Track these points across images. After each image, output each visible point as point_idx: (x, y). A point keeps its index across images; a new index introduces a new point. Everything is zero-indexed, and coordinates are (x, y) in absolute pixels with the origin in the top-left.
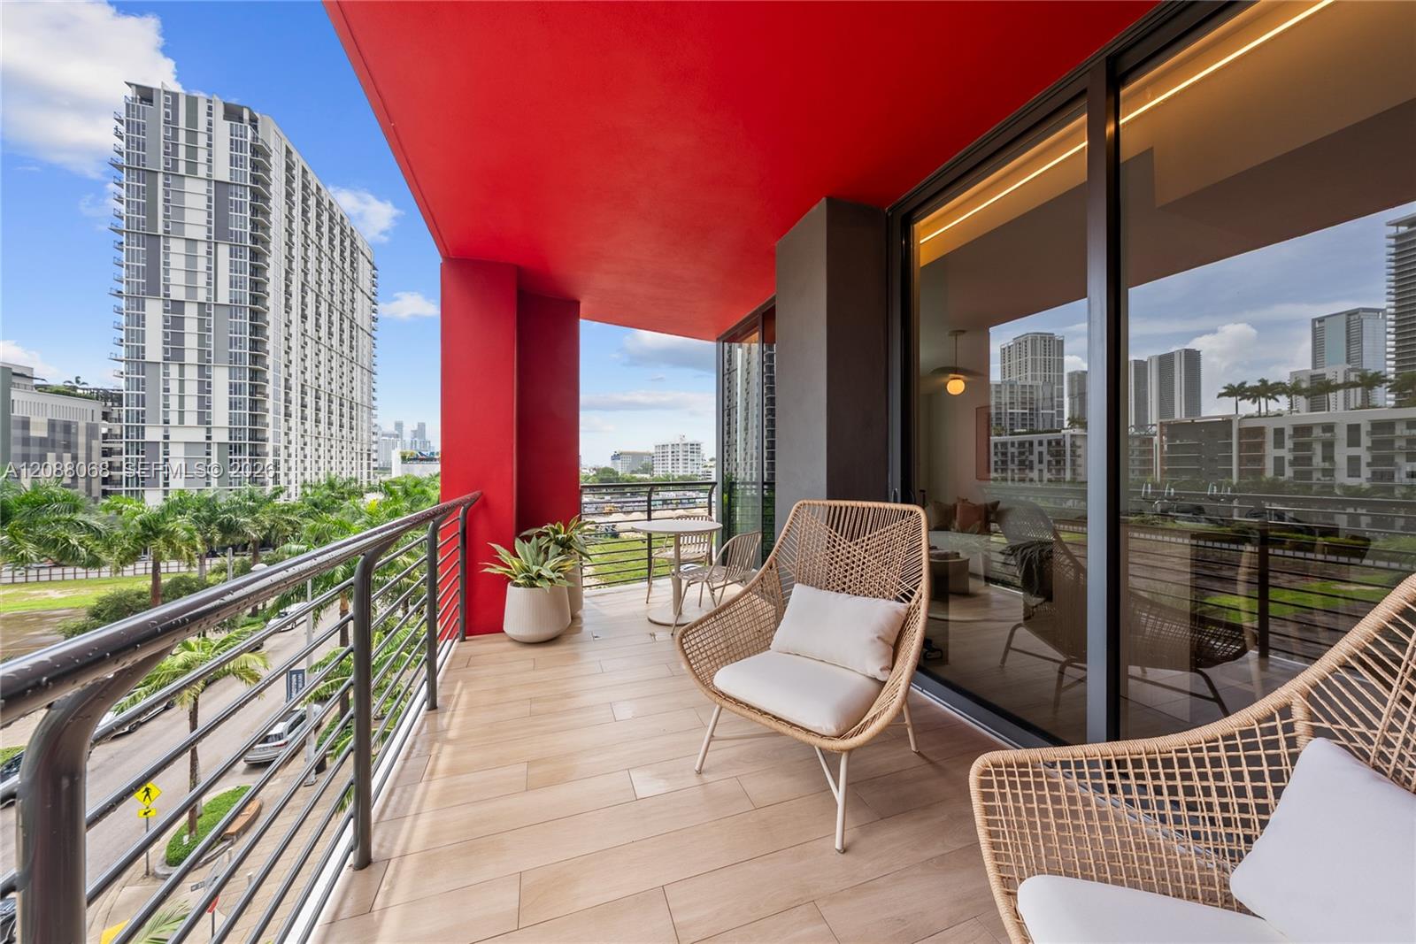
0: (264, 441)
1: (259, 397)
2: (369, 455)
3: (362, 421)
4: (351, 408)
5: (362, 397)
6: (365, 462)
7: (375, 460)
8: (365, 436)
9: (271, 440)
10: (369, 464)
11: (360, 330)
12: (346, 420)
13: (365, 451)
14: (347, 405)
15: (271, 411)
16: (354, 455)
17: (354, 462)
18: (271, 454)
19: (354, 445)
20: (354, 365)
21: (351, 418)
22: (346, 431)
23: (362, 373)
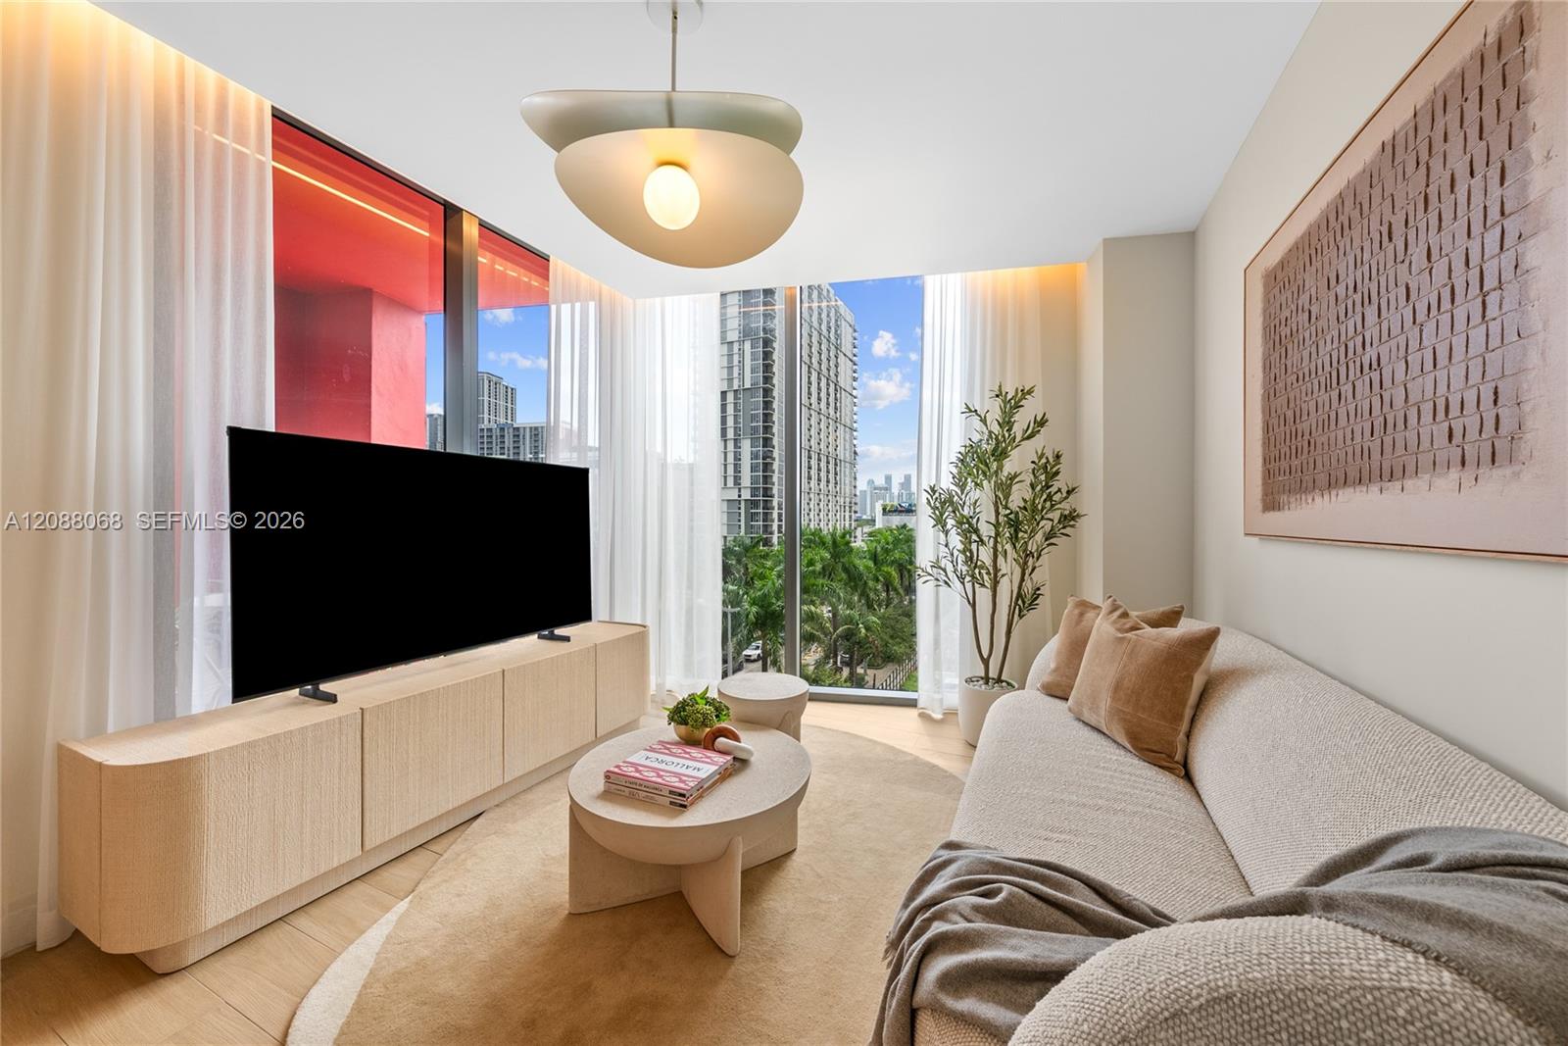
0: (771, 497)
1: (768, 460)
2: (850, 507)
3: (845, 476)
4: (836, 464)
5: (845, 454)
6: (847, 514)
7: (856, 512)
8: (847, 490)
9: (776, 496)
10: (850, 517)
11: (843, 392)
12: (831, 476)
13: (847, 504)
14: (832, 461)
15: (777, 471)
16: (838, 508)
17: (838, 514)
18: (776, 508)
19: (838, 498)
20: (838, 425)
21: (836, 474)
22: (831, 485)
23: (845, 432)
